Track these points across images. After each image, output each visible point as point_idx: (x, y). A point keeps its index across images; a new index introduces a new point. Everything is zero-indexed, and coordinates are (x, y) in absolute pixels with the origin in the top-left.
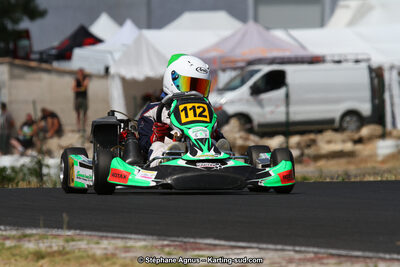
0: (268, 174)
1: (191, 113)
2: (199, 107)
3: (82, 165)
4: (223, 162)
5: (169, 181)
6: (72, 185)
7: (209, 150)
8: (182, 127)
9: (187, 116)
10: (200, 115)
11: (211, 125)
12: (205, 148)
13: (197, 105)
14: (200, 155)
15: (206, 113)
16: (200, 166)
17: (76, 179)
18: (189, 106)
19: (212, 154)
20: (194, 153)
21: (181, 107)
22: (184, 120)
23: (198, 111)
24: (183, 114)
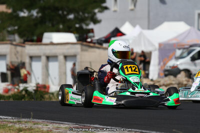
0: (168, 100)
1: (130, 69)
2: (133, 67)
3: (73, 93)
4: (148, 94)
5: (123, 102)
6: (67, 102)
7: (141, 88)
8: (126, 76)
9: (128, 71)
10: (134, 71)
11: (139, 76)
12: (139, 87)
13: (132, 66)
14: (137, 90)
15: (137, 70)
16: (137, 95)
17: (69, 100)
18: (129, 66)
19: (142, 90)
20: (134, 89)
21: (125, 67)
22: (127, 73)
23: (133, 69)
24: (126, 70)
